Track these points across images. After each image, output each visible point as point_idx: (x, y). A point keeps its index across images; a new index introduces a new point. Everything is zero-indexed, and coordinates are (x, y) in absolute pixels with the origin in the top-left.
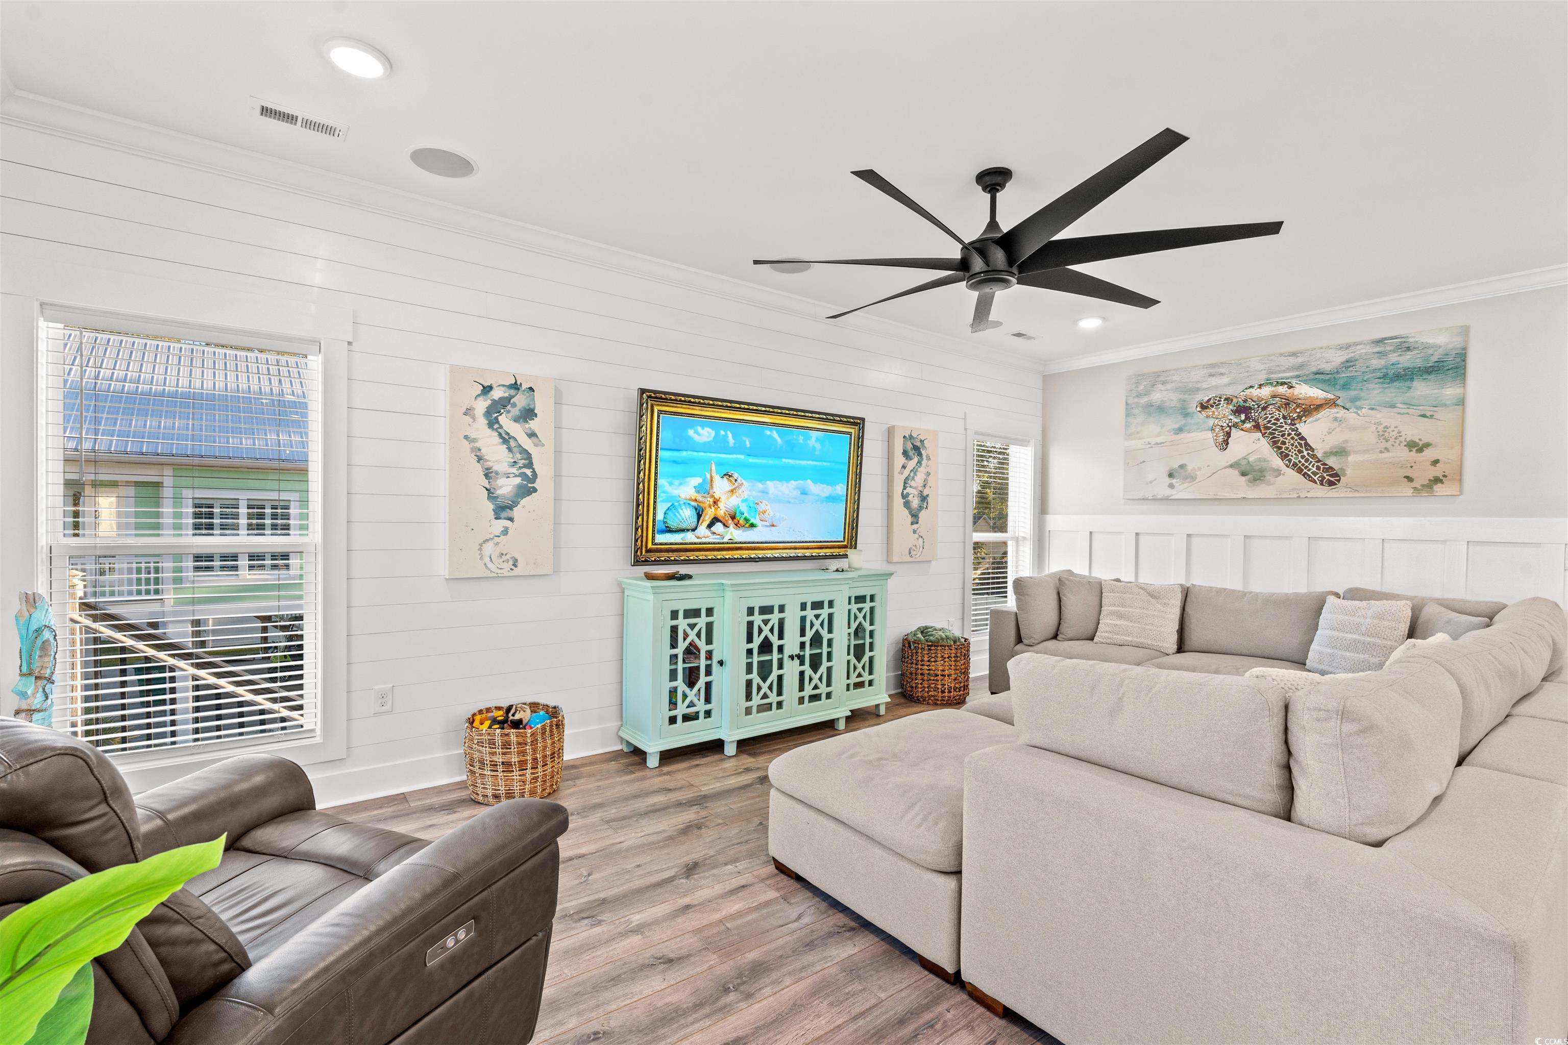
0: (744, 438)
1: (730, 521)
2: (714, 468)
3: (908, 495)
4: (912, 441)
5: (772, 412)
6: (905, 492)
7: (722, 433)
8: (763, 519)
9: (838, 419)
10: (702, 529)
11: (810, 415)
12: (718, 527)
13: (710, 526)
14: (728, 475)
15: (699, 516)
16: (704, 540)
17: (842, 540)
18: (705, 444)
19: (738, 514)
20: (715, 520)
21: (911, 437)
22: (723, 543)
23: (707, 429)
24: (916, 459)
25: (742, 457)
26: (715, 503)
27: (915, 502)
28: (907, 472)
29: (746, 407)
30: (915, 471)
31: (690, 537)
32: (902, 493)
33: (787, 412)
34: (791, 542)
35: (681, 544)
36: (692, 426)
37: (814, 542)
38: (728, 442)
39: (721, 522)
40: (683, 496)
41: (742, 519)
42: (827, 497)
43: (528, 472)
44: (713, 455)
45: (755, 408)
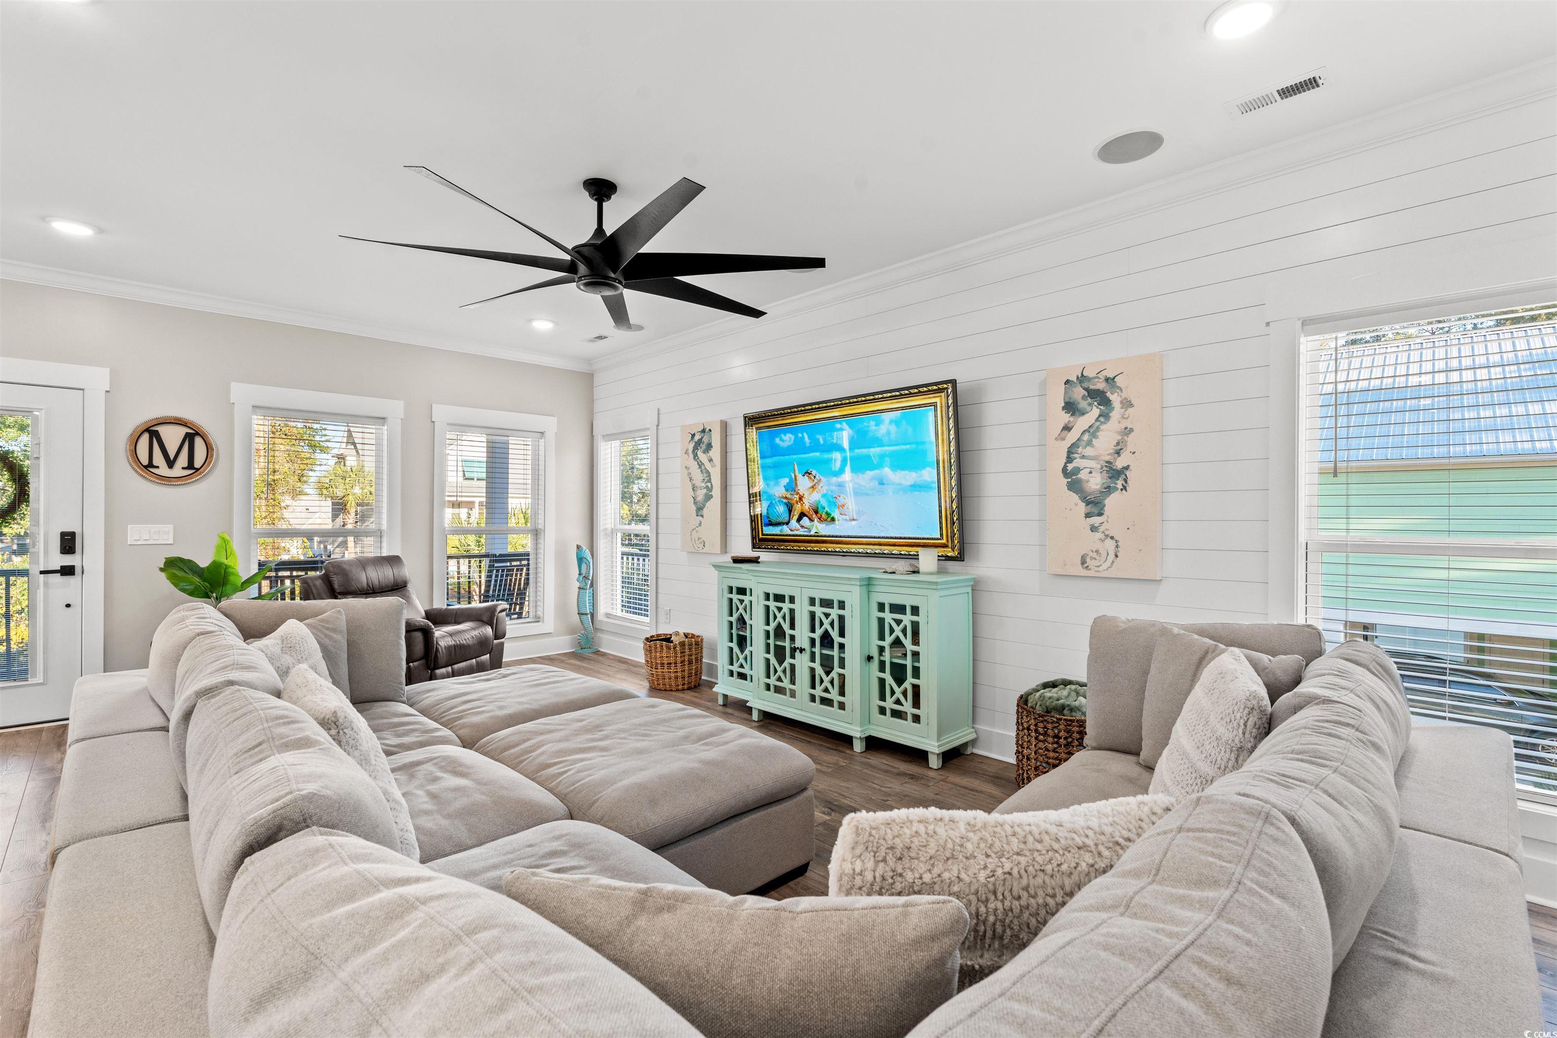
0: (818, 436)
1: (814, 516)
2: (796, 468)
3: (1077, 470)
4: (1085, 385)
5: (840, 405)
6: (1070, 467)
7: (800, 435)
8: (843, 512)
9: (916, 391)
10: (793, 522)
11: (880, 396)
12: (805, 521)
13: (799, 520)
14: (808, 473)
15: (790, 511)
16: (795, 533)
17: (939, 536)
18: (789, 447)
19: (820, 509)
20: (802, 515)
21: (1082, 379)
22: (811, 536)
23: (789, 435)
24: (1095, 412)
25: (818, 454)
26: (801, 499)
27: (1095, 482)
28: (1072, 437)
29: (817, 406)
30: (1092, 431)
31: (786, 530)
32: (1064, 470)
33: (855, 400)
34: (875, 538)
35: (780, 535)
36: (777, 435)
37: (900, 538)
38: (805, 443)
39: (807, 516)
40: (777, 495)
41: (824, 513)
42: (911, 486)
43: (709, 484)
44: (795, 457)
45: (824, 405)
